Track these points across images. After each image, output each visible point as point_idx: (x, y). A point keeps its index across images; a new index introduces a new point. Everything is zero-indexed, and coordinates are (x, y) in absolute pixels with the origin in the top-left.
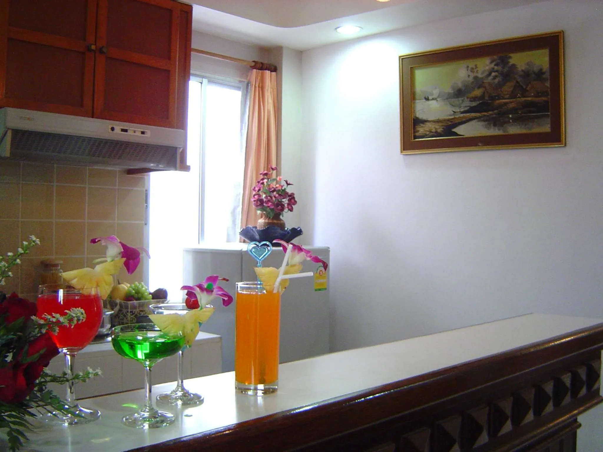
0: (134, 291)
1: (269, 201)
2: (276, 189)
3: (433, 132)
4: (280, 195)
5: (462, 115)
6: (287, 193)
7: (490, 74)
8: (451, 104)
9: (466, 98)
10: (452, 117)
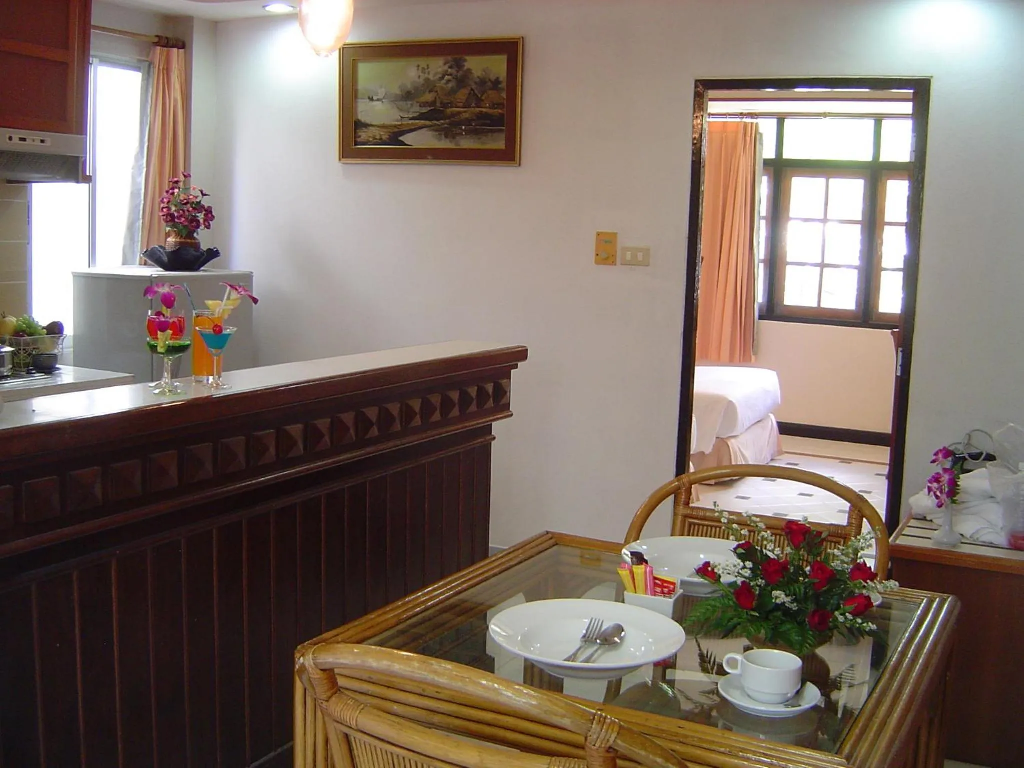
0: (24, 326)
1: (181, 216)
2: (190, 201)
3: (376, 139)
4: (194, 209)
5: (411, 122)
6: (203, 207)
7: (443, 78)
8: (398, 108)
9: (415, 102)
10: (400, 123)
